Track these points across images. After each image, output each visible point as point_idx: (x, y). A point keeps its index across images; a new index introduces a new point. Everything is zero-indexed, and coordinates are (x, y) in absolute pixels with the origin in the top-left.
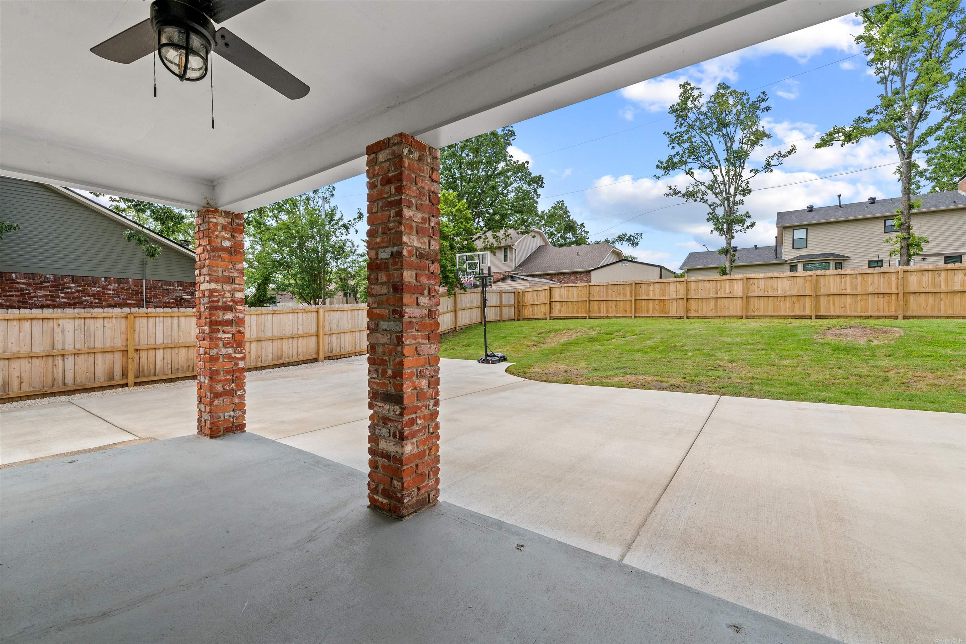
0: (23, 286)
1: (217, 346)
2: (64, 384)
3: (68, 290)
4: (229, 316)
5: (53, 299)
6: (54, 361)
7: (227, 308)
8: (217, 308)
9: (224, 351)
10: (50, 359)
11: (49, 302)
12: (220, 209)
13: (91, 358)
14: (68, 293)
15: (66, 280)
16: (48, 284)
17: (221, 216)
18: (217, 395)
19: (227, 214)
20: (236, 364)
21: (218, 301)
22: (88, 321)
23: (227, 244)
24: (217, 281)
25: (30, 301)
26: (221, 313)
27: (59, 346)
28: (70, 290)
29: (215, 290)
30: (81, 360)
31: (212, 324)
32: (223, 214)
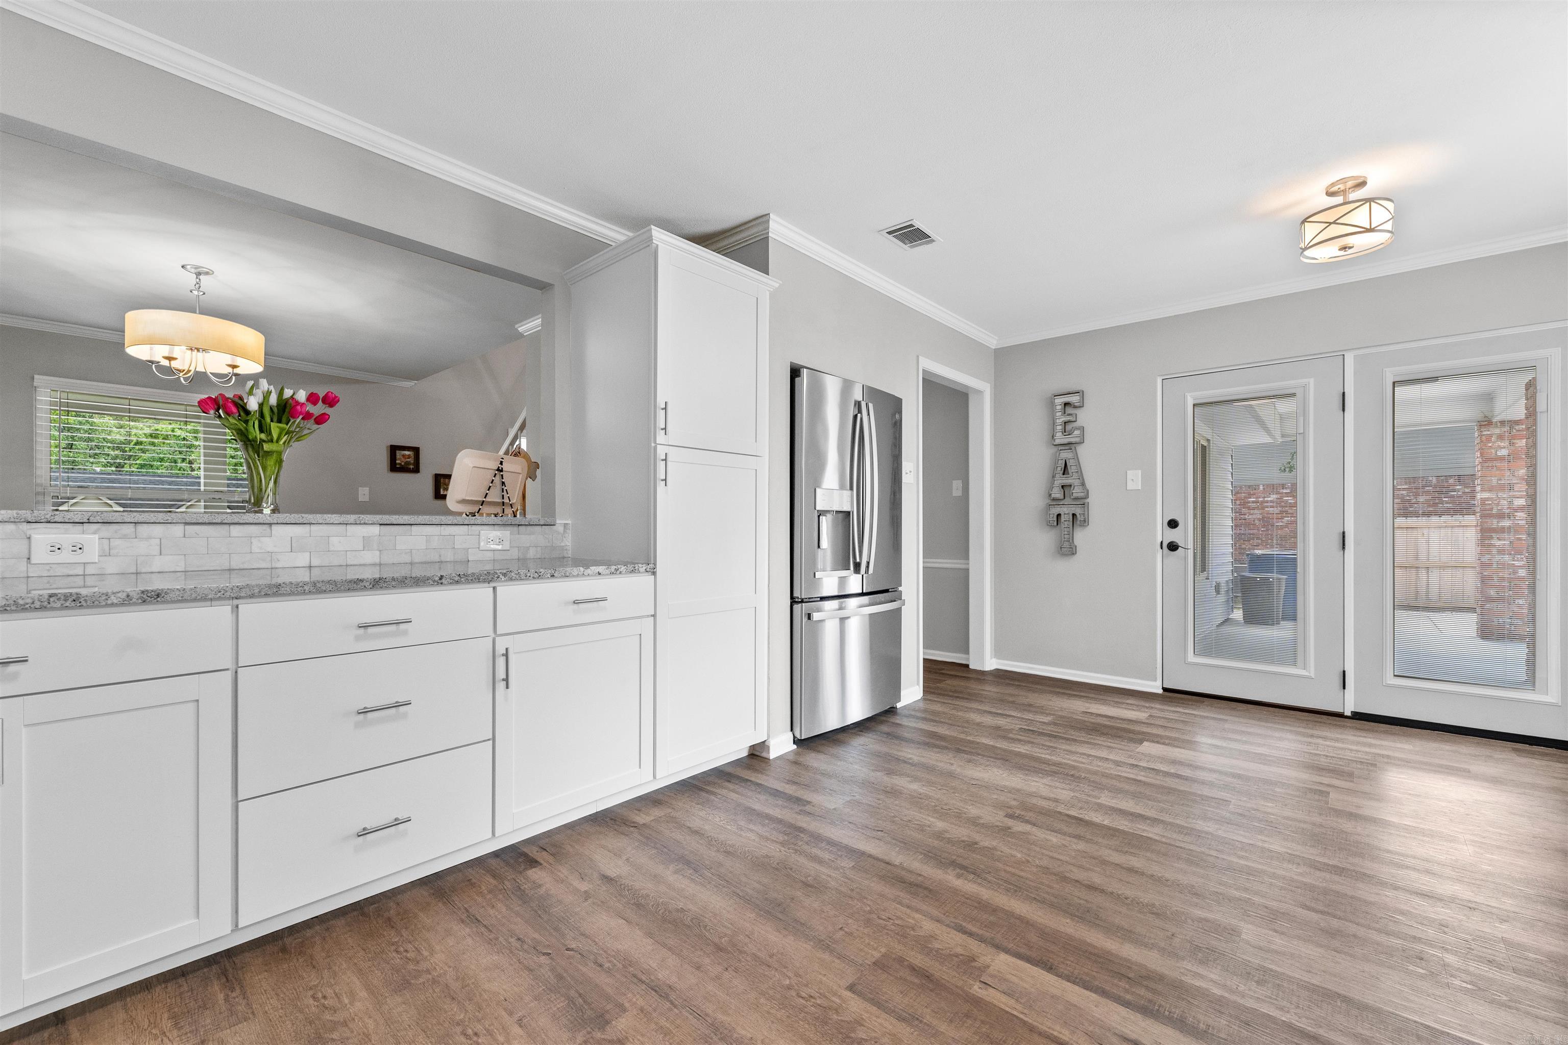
0: (1404, 492)
1: (1489, 553)
2: (1428, 598)
3: (1453, 493)
4: (1506, 523)
5: (1435, 504)
6: (1417, 574)
7: (1501, 516)
8: (1491, 516)
9: (1498, 558)
10: (1413, 571)
11: (1431, 509)
12: (1494, 420)
13: (1459, 573)
14: (1453, 497)
15: (1451, 481)
16: (1431, 488)
17: (1497, 427)
18: (1490, 599)
19: (1503, 423)
20: (1515, 572)
21: (1491, 509)
22: (1456, 530)
23: (1503, 452)
24: (1490, 490)
25: (1411, 509)
26: (1495, 521)
27: (1423, 556)
28: (1455, 493)
29: (1488, 499)
30: (1447, 574)
31: (1483, 531)
32: (1499, 424)
